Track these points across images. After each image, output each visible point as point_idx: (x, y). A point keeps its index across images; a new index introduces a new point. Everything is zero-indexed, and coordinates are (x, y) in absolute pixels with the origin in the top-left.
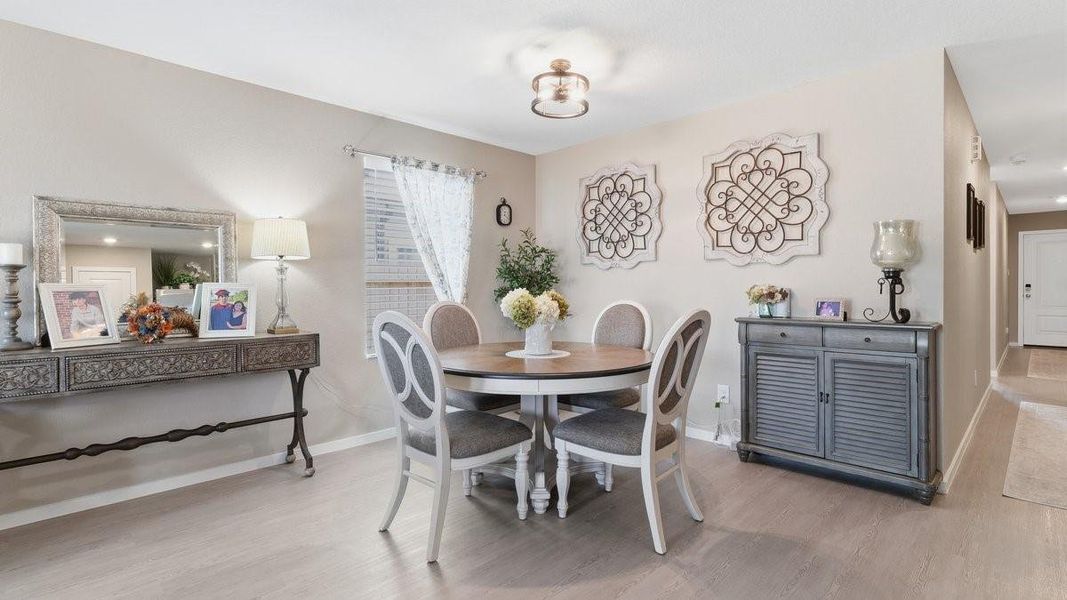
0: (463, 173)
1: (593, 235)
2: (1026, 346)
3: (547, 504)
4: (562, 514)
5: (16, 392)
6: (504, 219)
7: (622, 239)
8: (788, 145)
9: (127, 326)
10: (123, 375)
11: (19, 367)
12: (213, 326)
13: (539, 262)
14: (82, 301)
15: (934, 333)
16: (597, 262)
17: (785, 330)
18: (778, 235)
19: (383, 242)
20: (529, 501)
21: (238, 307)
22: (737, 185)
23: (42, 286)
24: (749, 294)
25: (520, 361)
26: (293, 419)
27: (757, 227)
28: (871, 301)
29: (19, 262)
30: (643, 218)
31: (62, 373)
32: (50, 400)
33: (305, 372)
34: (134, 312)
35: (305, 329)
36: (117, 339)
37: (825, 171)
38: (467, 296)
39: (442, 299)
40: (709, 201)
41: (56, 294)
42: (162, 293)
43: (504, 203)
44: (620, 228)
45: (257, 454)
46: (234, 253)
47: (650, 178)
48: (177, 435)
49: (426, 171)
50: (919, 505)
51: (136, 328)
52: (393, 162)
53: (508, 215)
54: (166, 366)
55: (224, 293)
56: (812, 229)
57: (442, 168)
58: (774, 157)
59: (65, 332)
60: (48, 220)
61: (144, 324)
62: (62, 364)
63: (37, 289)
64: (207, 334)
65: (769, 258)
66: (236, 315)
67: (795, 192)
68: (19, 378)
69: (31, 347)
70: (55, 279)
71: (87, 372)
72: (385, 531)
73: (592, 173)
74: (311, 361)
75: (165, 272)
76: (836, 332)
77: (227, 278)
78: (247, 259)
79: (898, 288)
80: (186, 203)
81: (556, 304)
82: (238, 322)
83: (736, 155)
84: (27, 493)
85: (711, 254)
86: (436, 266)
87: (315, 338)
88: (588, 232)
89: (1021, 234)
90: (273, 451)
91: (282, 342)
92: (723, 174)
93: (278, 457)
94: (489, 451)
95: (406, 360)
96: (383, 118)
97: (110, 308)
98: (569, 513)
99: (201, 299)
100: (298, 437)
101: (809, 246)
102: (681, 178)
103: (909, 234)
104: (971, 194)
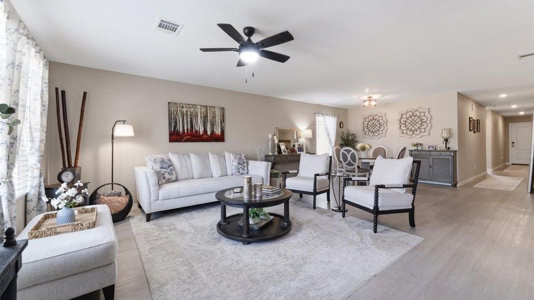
0: (335, 116)
1: (367, 130)
2: (513, 164)
7: (375, 131)
8: (421, 110)
15: (455, 152)
16: (368, 137)
17: (421, 152)
18: (419, 131)
21: (302, 147)
22: (408, 119)
24: (412, 144)
27: (413, 129)
28: (441, 146)
30: (382, 126)
37: (430, 117)
40: (400, 122)
43: (342, 122)
44: (375, 129)
47: (384, 117)
49: (328, 116)
52: (322, 115)
53: (342, 125)
55: (299, 145)
56: (427, 129)
57: (331, 115)
58: (418, 113)
60: (277, 131)
65: (416, 136)
66: (302, 149)
67: (423, 121)
73: (366, 114)
76: (433, 152)
79: (447, 143)
83: (408, 112)
85: (402, 135)
88: (365, 129)
89: (510, 124)
92: (404, 116)
101: (427, 133)
102: (392, 117)
103: (450, 131)
104: (471, 119)
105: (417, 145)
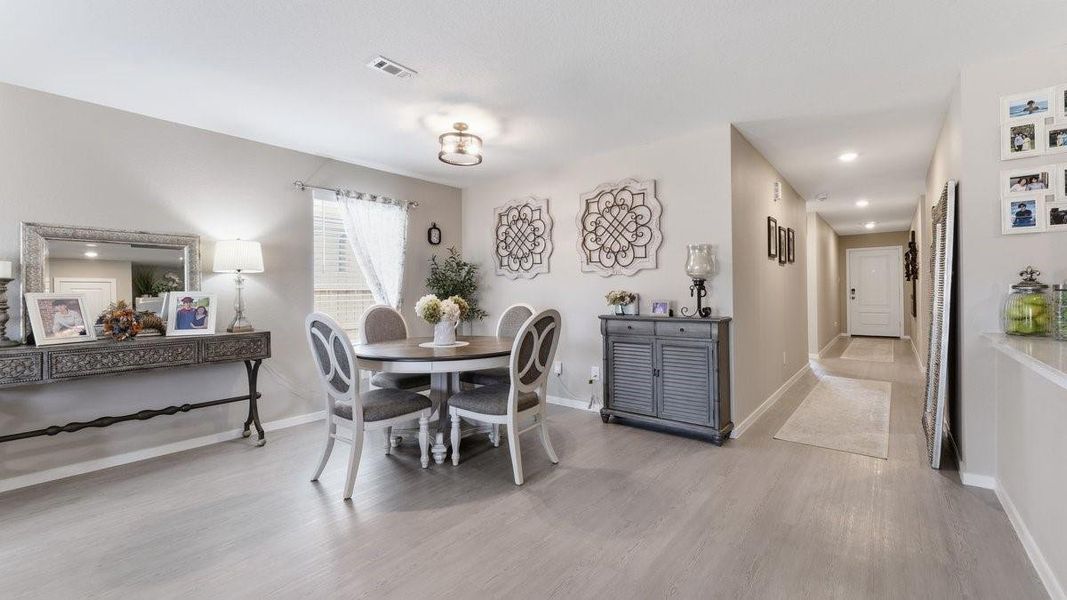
0: (398, 203)
1: (504, 253)
2: (853, 336)
3: (445, 456)
4: (455, 463)
5: (6, 380)
6: (435, 239)
7: (525, 256)
8: (636, 188)
9: (103, 327)
10: (98, 366)
11: (8, 361)
12: (179, 326)
13: (463, 273)
14: (63, 307)
15: (724, 324)
16: (507, 273)
17: (632, 324)
18: (630, 253)
19: (344, 254)
20: (431, 455)
21: (201, 311)
22: (603, 216)
23: (29, 296)
24: (607, 297)
25: (431, 349)
26: (248, 400)
27: (616, 248)
28: (688, 305)
29: (8, 275)
30: (540, 240)
31: (45, 366)
32: (34, 388)
33: (259, 362)
34: (109, 316)
35: (259, 328)
36: (94, 338)
37: (659, 209)
38: (402, 301)
39: (379, 302)
40: (584, 228)
41: (41, 302)
42: (140, 301)
43: (435, 227)
44: (523, 247)
45: (219, 430)
46: (198, 267)
47: (544, 209)
48: (146, 415)
49: (365, 203)
50: (713, 446)
51: (111, 328)
52: (337, 194)
53: (437, 236)
54: (137, 358)
55: (189, 300)
56: (652, 250)
57: (380, 199)
58: (626, 196)
59: (49, 333)
60: (34, 242)
61: (118, 325)
62: (45, 358)
63: (24, 299)
64: (173, 332)
65: (624, 270)
66: (199, 317)
67: (641, 222)
68: (8, 369)
69: (18, 344)
70: (40, 290)
71: (67, 364)
72: (315, 481)
73: (503, 203)
74: (263, 353)
75: (145, 282)
76: (663, 324)
77: (192, 287)
78: (209, 272)
79: (703, 293)
80: (157, 227)
81: (457, 306)
82: (201, 323)
83: (601, 194)
84: (11, 465)
85: (587, 268)
86: (375, 277)
87: (267, 335)
88: (500, 250)
89: (848, 250)
90: (231, 428)
91: (238, 339)
92: (594, 208)
93: (236, 432)
94: (394, 416)
95: (329, 348)
96: (330, 160)
97: (88, 313)
98: (460, 463)
99: (170, 304)
100: (253, 416)
101: (650, 262)
102: (566, 210)
103: (709, 254)
104: (772, 224)
105: (620, 299)
